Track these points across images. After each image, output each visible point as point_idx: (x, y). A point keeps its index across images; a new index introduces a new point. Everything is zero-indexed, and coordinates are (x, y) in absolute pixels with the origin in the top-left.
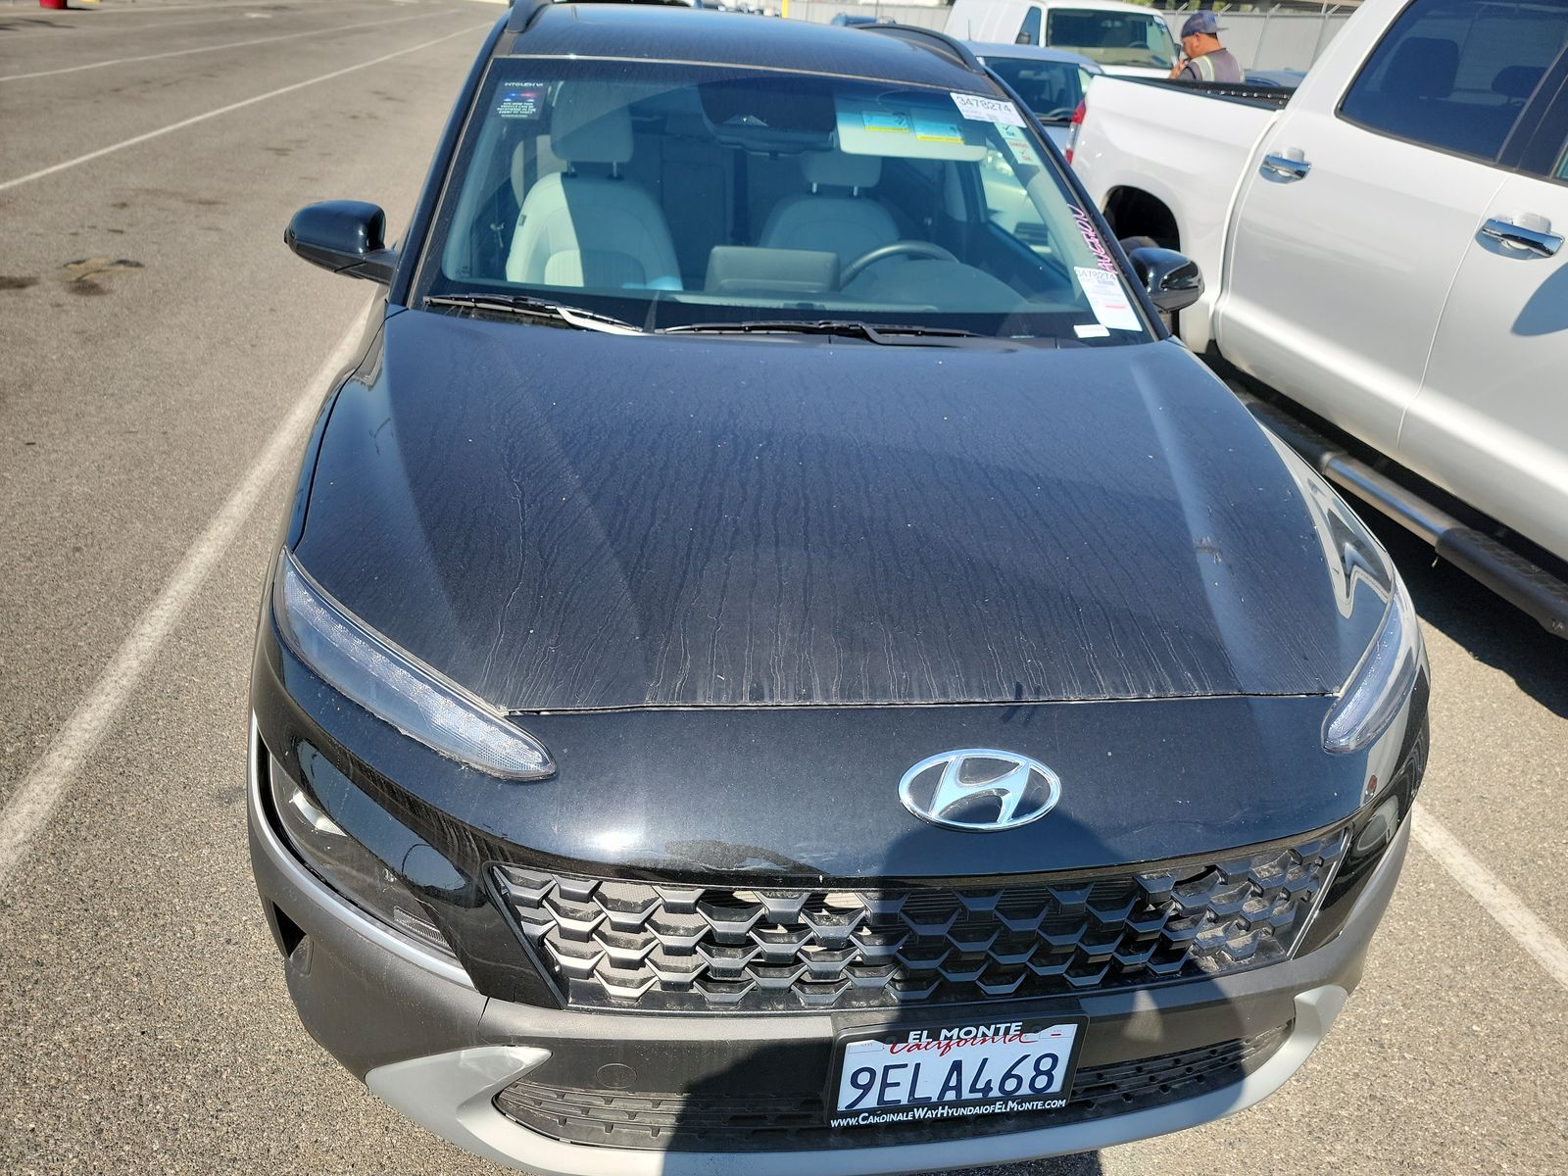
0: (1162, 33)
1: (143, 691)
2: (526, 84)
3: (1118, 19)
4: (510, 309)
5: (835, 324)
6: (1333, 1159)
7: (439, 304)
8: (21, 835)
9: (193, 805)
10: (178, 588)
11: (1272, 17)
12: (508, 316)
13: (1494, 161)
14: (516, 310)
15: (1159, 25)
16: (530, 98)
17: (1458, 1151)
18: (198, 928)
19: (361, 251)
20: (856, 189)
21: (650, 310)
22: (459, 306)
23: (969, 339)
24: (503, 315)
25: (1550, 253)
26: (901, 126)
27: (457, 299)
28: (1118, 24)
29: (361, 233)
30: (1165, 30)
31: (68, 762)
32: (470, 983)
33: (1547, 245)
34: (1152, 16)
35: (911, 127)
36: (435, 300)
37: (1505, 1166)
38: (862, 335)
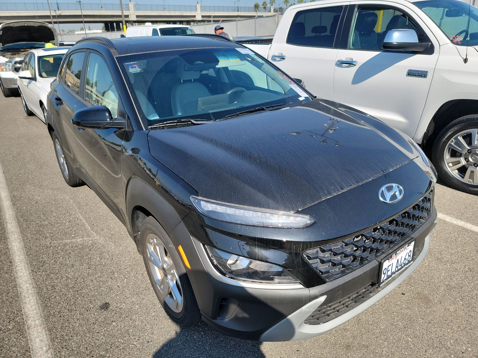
0: (192, 32)
1: (40, 291)
2: (131, 63)
3: (180, 30)
4: (176, 124)
5: (257, 108)
6: (427, 264)
7: (153, 128)
8: (45, 348)
9: (96, 314)
10: (17, 258)
11: (206, 25)
12: (175, 126)
13: (333, 47)
14: (177, 124)
15: (190, 30)
16: (136, 66)
17: (443, 252)
18: (135, 343)
19: (108, 120)
20: (192, 80)
21: (211, 116)
22: (160, 127)
23: (284, 106)
24: (174, 126)
25: (355, 65)
26: (226, 59)
27: (159, 125)
28: (179, 31)
29: (107, 115)
30: (192, 31)
31: (37, 322)
32: (303, 287)
33: (354, 64)
34: (188, 28)
35: (228, 59)
36: (152, 127)
37: (452, 252)
38: (263, 109)
